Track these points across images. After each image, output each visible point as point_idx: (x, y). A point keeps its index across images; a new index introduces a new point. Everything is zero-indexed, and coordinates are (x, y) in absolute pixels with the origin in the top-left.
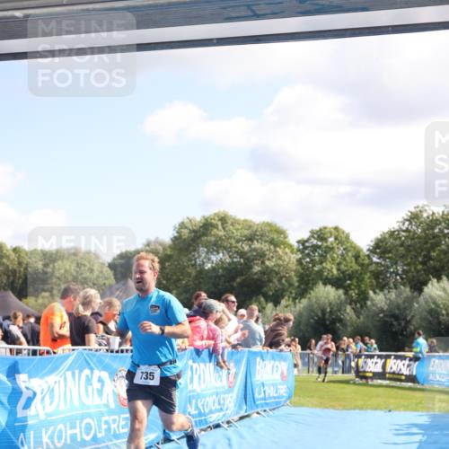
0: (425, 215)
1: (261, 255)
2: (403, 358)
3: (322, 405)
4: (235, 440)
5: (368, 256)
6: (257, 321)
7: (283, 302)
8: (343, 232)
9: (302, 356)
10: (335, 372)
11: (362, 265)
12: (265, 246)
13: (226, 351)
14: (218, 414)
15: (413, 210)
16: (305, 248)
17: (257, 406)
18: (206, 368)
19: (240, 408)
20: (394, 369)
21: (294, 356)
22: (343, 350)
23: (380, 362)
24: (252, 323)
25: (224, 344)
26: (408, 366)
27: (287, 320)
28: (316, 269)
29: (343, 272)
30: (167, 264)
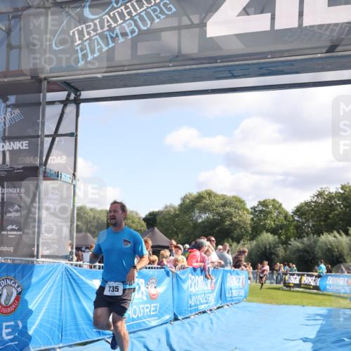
0: (326, 193)
1: (230, 215)
2: (312, 276)
3: (264, 302)
4: (214, 320)
5: (292, 216)
6: (228, 252)
7: (242, 242)
8: (278, 203)
9: (253, 273)
10: (272, 283)
11: (289, 221)
12: (232, 210)
13: (211, 269)
14: (205, 305)
15: (320, 190)
16: (256, 211)
17: (227, 302)
18: (200, 279)
19: (218, 302)
20: (306, 282)
21: (249, 273)
22: (277, 270)
23: (298, 278)
24: (225, 253)
25: (210, 265)
26: (315, 280)
27: (244, 252)
28: (261, 223)
29: (277, 226)
30: (177, 219)
